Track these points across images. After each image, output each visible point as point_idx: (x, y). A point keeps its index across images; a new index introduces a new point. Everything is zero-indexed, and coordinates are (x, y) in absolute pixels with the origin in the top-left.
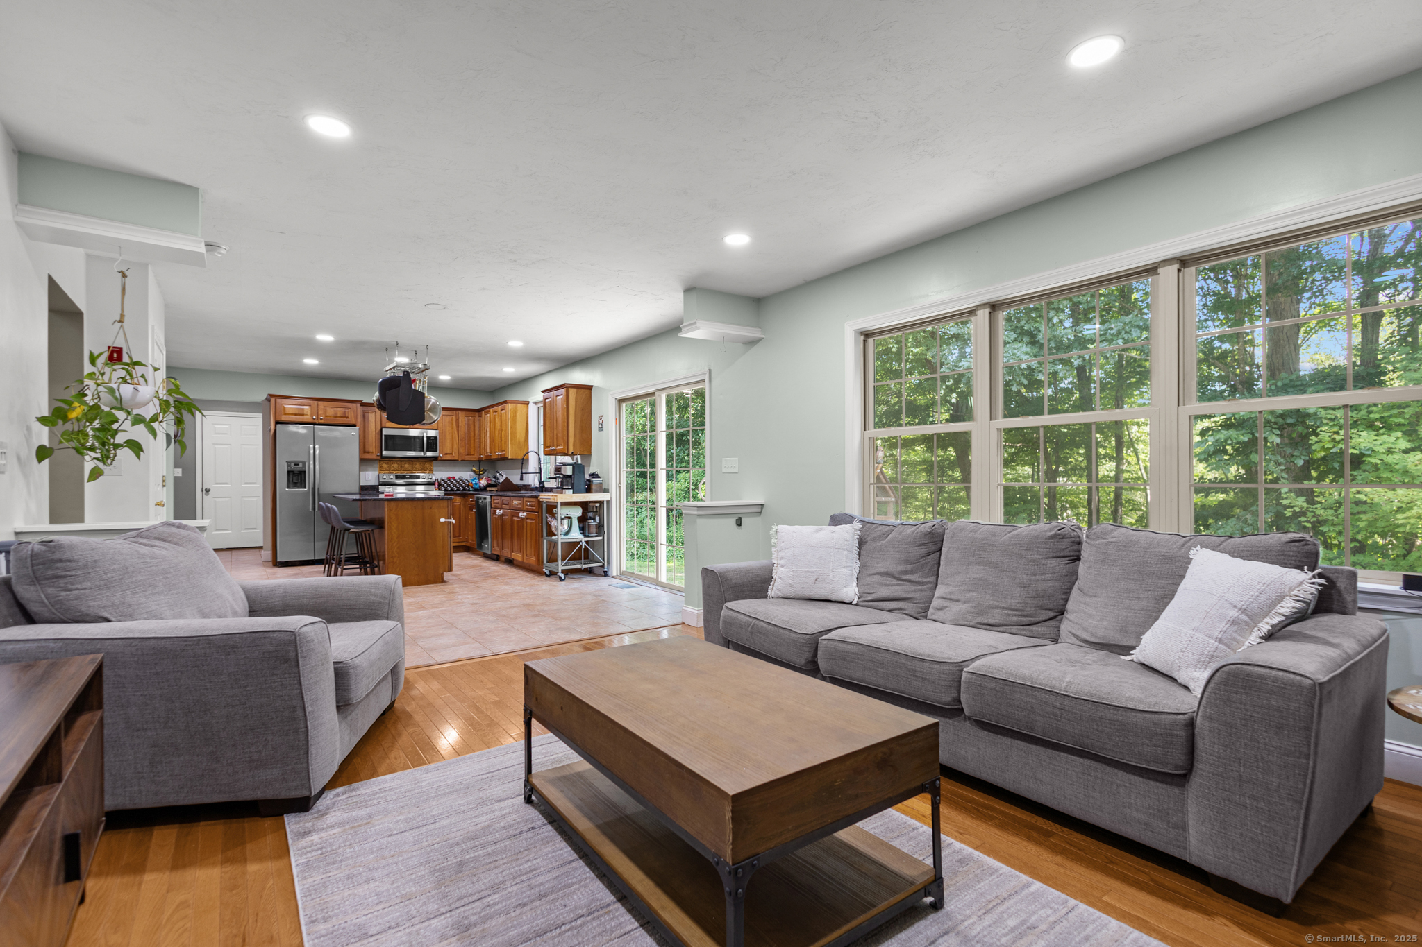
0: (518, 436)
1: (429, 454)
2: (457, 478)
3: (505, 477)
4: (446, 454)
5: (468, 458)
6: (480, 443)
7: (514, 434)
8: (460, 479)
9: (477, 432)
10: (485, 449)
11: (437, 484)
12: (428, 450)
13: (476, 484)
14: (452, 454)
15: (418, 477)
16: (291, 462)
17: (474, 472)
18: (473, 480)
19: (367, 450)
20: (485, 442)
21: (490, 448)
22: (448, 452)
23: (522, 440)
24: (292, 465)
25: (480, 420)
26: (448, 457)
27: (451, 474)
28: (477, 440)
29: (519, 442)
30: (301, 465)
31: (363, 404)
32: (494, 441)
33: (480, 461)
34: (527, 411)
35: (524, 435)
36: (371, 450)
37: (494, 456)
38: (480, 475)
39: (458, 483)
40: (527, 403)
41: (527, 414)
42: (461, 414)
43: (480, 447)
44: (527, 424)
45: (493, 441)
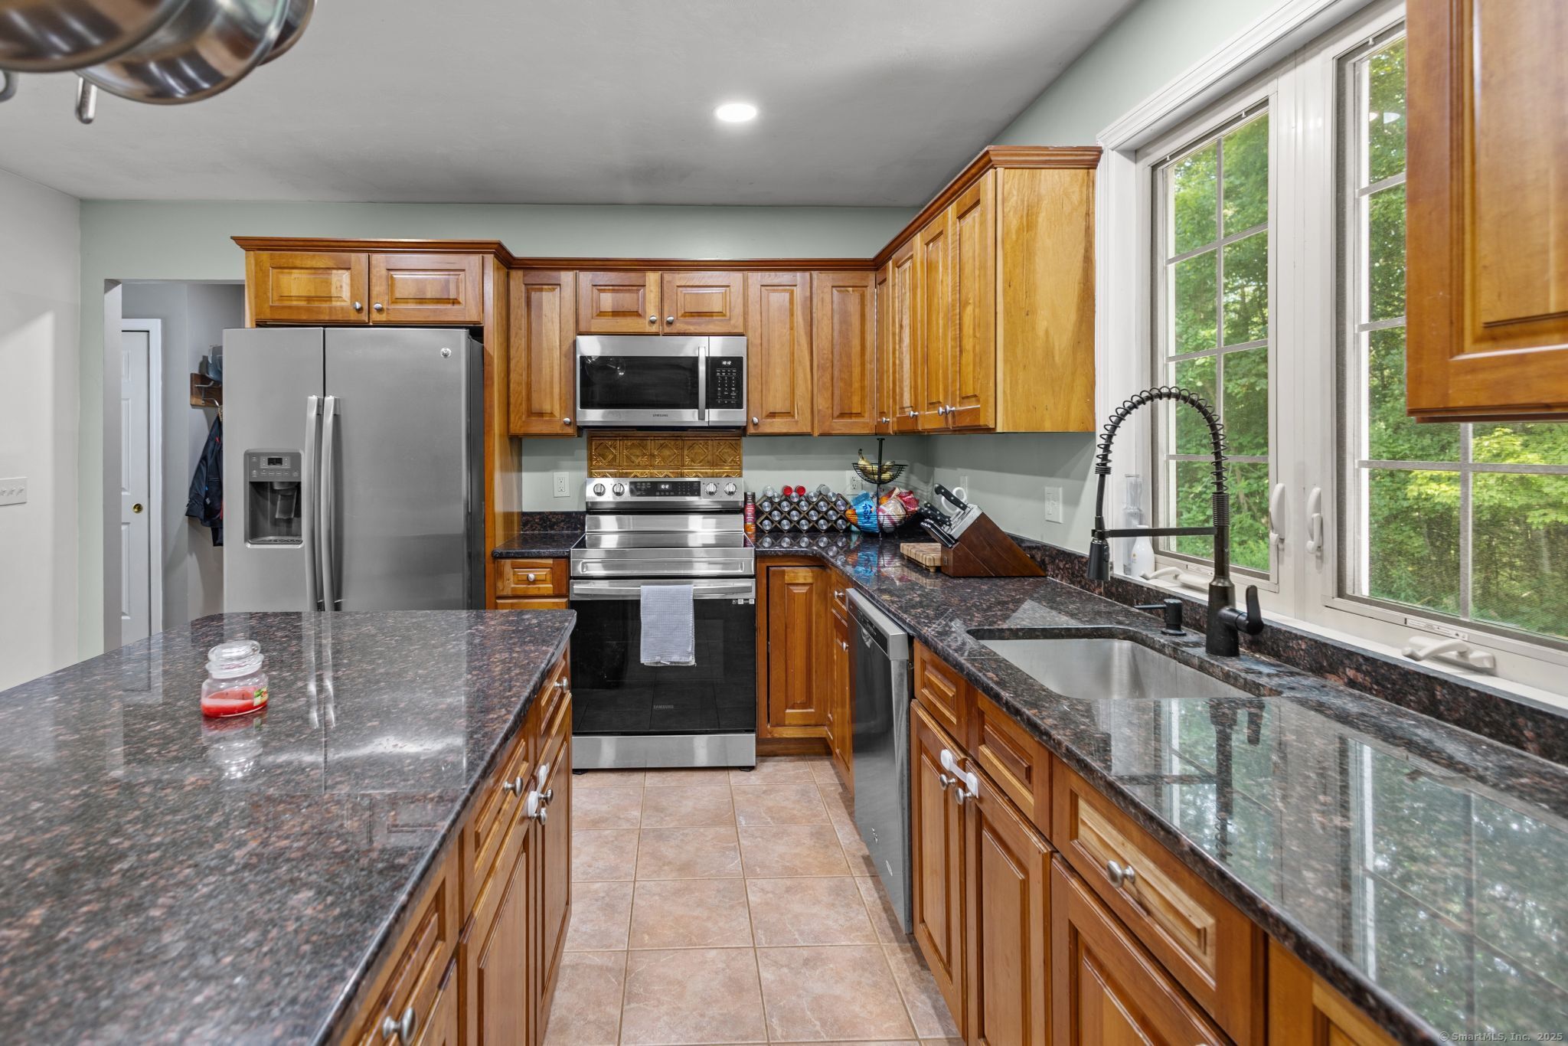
0: (1042, 323)
1: (714, 416)
2: (811, 490)
3: (974, 513)
4: (773, 415)
5: (840, 426)
6: (881, 373)
7: (1022, 312)
8: (822, 496)
9: (871, 338)
10: (896, 395)
11: (750, 510)
12: (710, 404)
13: (867, 515)
14: (789, 414)
15: (694, 489)
16: (258, 455)
17: (864, 472)
18: (858, 500)
19: (536, 407)
20: (897, 368)
21: (915, 388)
22: (779, 408)
23: (1063, 339)
24: (264, 464)
25: (880, 297)
26: (778, 426)
27: (794, 478)
28: (872, 367)
29: (1049, 353)
30: (286, 464)
31: (507, 262)
32: (926, 359)
33: (880, 438)
34: (1089, 202)
35: (1069, 317)
36: (547, 408)
37: (929, 420)
38: (880, 482)
39: (815, 507)
40: (1089, 160)
41: (1089, 215)
42: (823, 280)
43: (880, 389)
44: (1088, 261)
45: (923, 359)
